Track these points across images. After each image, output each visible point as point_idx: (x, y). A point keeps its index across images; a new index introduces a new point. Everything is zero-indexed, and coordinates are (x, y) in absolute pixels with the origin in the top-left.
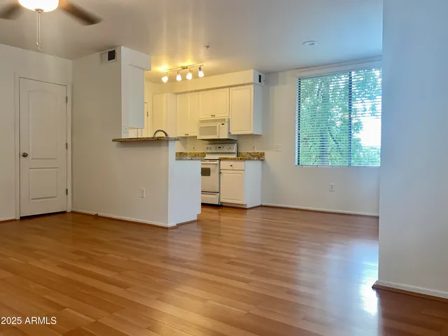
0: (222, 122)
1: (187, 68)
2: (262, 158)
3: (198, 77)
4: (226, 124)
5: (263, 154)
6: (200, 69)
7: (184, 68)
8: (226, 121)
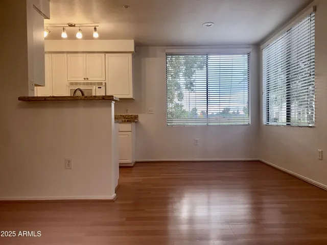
0: (100, 85)
1: (74, 26)
2: (136, 121)
3: (75, 38)
4: (103, 88)
5: (136, 117)
6: (95, 29)
7: (71, 25)
8: (104, 85)
